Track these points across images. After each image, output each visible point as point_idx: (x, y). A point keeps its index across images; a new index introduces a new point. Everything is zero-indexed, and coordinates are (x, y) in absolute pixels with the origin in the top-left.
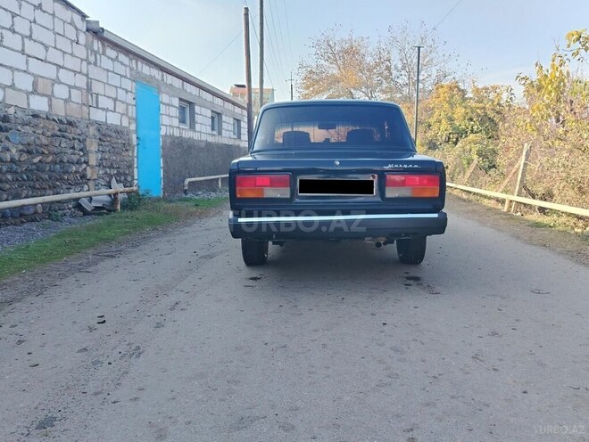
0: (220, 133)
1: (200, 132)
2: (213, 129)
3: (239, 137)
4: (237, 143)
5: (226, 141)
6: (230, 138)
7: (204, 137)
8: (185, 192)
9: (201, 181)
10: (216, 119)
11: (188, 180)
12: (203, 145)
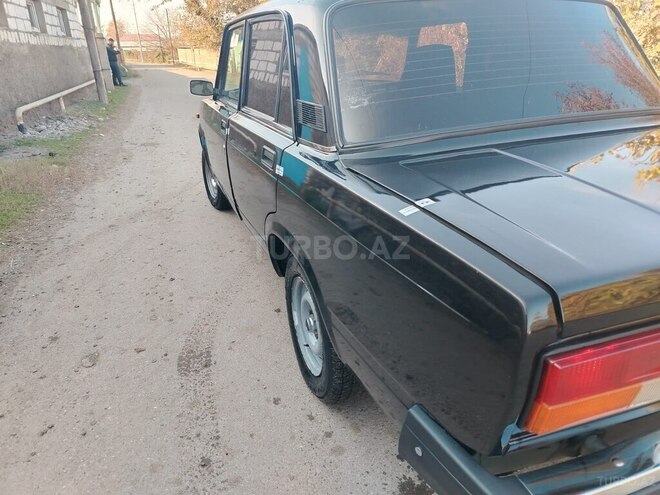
0: (44, 31)
1: (17, 31)
2: (33, 25)
3: (69, 34)
4: (68, 42)
5: (54, 42)
6: (58, 36)
7: (24, 38)
8: (21, 128)
9: (37, 108)
10: (33, 9)
11: (20, 110)
12: (25, 50)
